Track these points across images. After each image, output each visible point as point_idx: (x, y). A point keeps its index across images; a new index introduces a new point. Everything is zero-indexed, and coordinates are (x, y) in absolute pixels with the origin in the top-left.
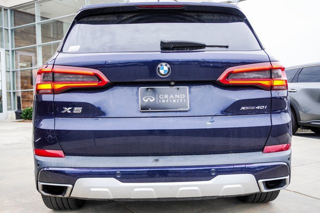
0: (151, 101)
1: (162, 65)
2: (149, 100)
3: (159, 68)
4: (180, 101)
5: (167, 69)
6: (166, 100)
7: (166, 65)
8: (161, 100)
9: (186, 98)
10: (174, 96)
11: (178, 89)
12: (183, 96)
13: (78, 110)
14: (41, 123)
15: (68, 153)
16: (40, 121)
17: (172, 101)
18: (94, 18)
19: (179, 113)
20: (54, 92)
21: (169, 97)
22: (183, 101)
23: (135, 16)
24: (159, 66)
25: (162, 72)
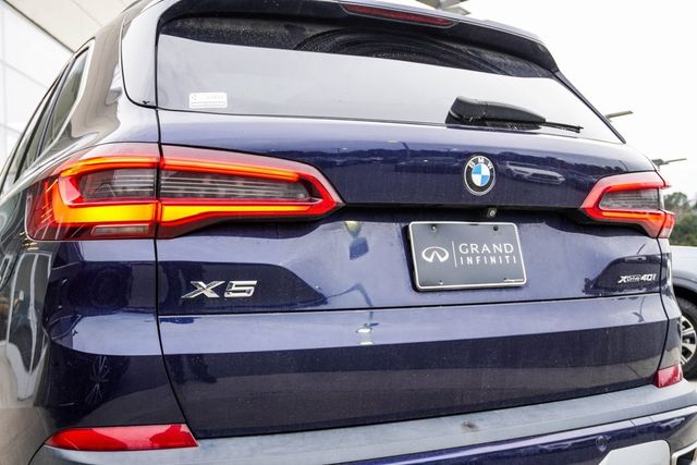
0: (442, 260)
1: (476, 162)
2: (435, 256)
3: (470, 169)
4: (504, 259)
5: (488, 174)
6: (474, 256)
7: (486, 163)
8: (465, 257)
9: (516, 253)
10: (491, 248)
11: (496, 229)
12: (509, 248)
13: (243, 288)
14: (77, 328)
15: (205, 431)
16: (74, 321)
17: (489, 260)
18: (222, 24)
19: (504, 292)
20: (158, 230)
21: (480, 249)
22: (511, 259)
23: (333, 31)
24: (470, 163)
25: (477, 180)
